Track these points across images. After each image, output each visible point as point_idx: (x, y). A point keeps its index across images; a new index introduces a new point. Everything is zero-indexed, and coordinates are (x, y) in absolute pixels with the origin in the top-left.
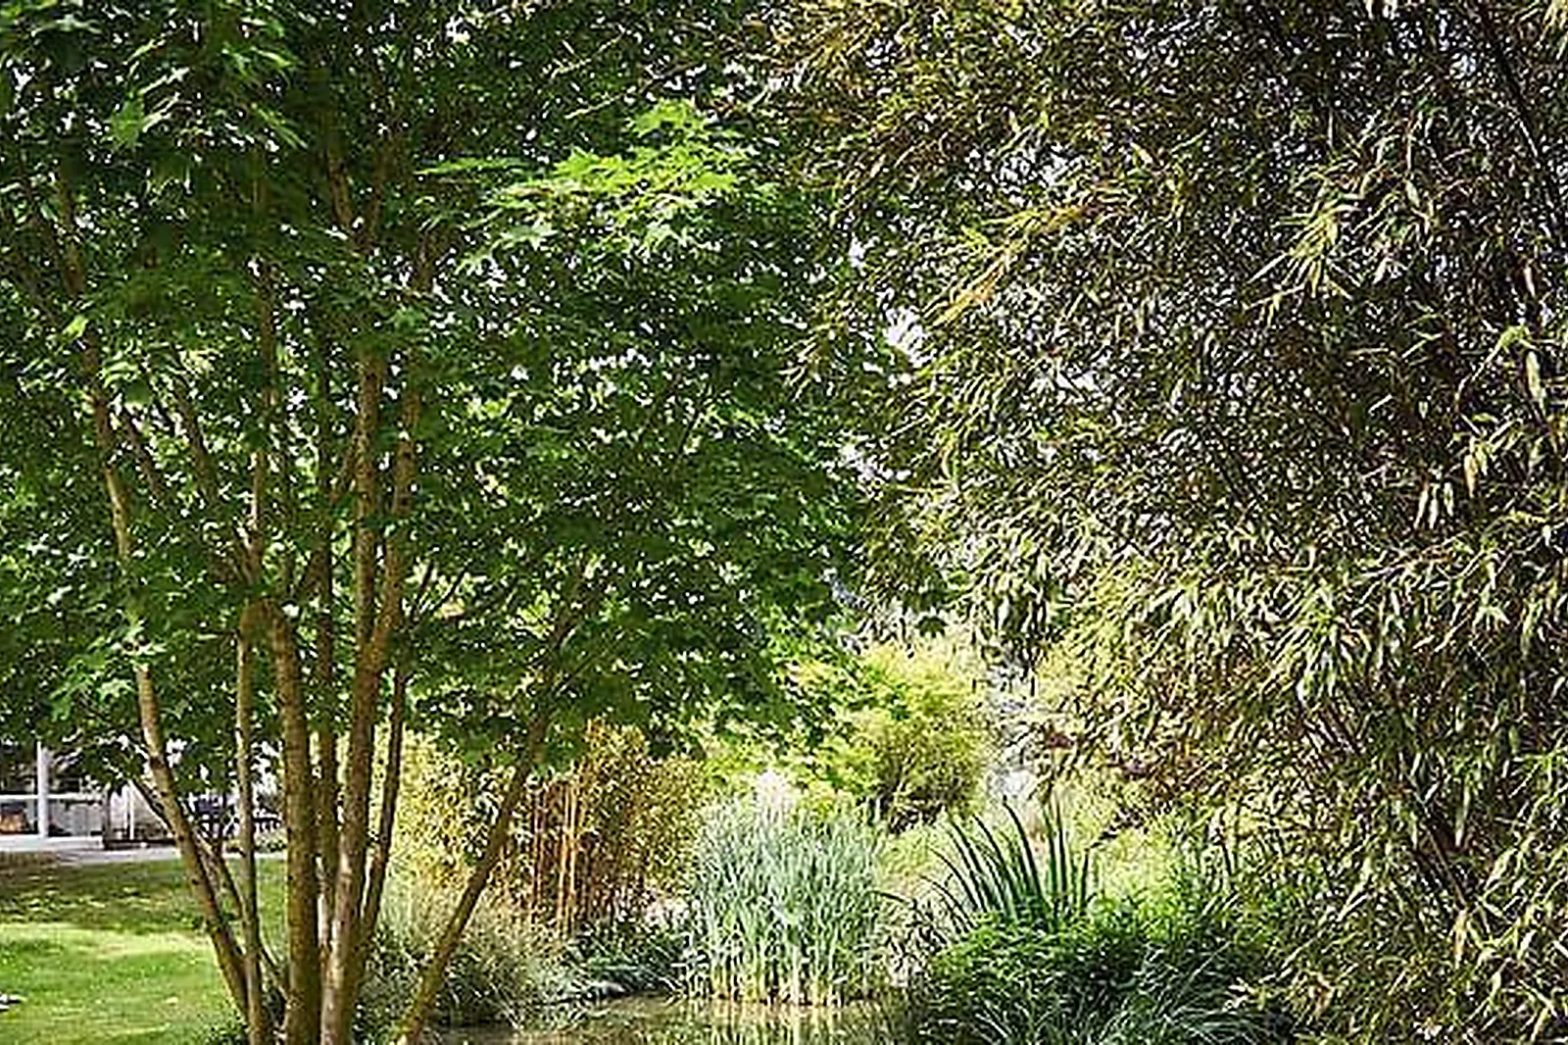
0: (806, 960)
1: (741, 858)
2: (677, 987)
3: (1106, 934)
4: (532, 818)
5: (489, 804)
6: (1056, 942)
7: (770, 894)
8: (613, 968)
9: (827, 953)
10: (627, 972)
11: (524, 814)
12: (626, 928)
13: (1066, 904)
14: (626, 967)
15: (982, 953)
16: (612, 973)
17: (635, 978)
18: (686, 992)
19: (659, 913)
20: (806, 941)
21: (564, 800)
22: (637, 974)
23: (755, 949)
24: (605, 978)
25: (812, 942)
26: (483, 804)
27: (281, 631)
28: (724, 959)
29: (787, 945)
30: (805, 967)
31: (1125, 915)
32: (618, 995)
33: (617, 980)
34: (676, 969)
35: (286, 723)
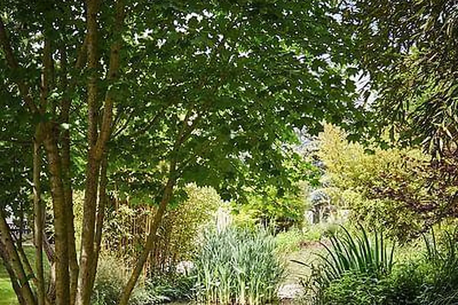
0: (248, 287)
1: (220, 246)
2: (192, 298)
3: (403, 279)
4: (133, 229)
5: (116, 223)
6: (382, 284)
7: (232, 260)
8: (165, 291)
9: (256, 284)
10: (172, 292)
11: (130, 227)
12: (170, 274)
13: (383, 267)
14: (170, 290)
15: (348, 288)
16: (165, 292)
17: (174, 295)
18: (196, 300)
19: (183, 268)
20: (247, 280)
21: (145, 221)
22: (175, 293)
23: (225, 283)
24: (162, 294)
25: (250, 280)
26: (113, 224)
27: (50, 140)
28: (212, 287)
29: (239, 281)
30: (247, 290)
31: (411, 271)
32: (169, 302)
33: (167, 296)
34: (192, 291)
35: (54, 184)
